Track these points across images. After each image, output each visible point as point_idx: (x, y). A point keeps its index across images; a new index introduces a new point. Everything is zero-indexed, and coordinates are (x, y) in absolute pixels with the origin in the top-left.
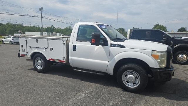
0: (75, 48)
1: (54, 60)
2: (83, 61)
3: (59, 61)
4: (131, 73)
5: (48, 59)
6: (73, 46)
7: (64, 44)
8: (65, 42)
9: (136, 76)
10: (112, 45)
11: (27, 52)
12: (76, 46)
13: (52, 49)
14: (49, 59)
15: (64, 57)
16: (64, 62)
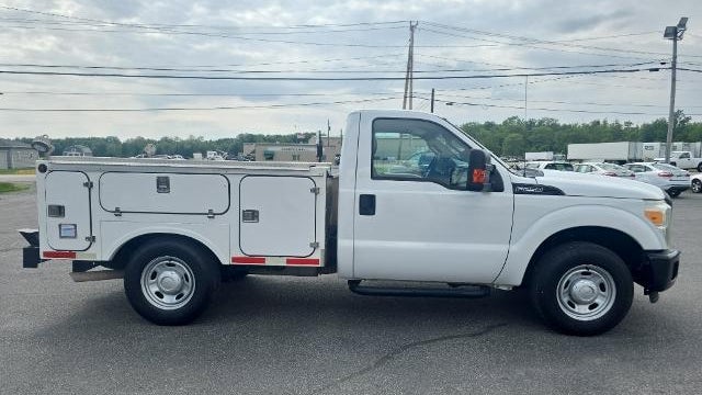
1: (264, 260)
3: (288, 261)
4: (583, 273)
5: (225, 260)
6: (362, 197)
7: (315, 191)
8: (322, 184)
9: (598, 281)
10: (518, 188)
11: (92, 239)
12: (372, 198)
13: (252, 216)
14: (234, 259)
15: (315, 246)
16: (316, 261)
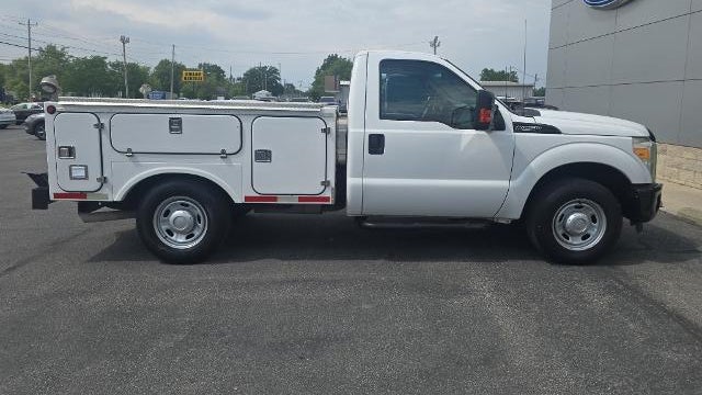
0: (376, 144)
1: (275, 199)
2: (406, 189)
3: (300, 199)
4: (576, 207)
5: (238, 199)
6: (371, 136)
7: (326, 131)
8: (333, 126)
9: (590, 213)
10: (518, 127)
11: (103, 180)
12: (381, 137)
13: (264, 156)
14: (247, 198)
15: (326, 184)
16: (327, 199)
